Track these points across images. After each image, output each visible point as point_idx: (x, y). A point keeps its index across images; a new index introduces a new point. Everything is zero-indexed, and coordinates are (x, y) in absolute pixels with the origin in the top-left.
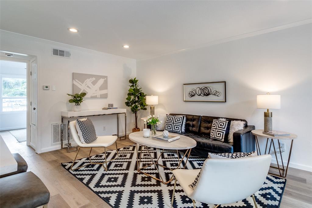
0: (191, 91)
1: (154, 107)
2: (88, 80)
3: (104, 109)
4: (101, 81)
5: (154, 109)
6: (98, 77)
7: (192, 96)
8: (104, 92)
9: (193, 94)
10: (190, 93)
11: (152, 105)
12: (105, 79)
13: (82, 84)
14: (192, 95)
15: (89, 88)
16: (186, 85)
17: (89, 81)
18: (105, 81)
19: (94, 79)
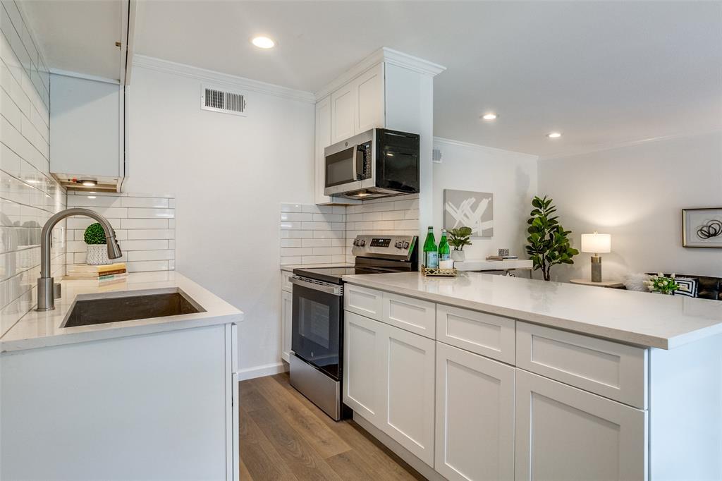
0: (705, 224)
1: (600, 258)
2: (465, 202)
3: (491, 259)
4: (484, 204)
5: (600, 262)
6: (480, 196)
7: (709, 235)
8: (487, 225)
9: (712, 231)
10: (701, 230)
11: (596, 254)
12: (490, 199)
13: (457, 211)
14: (709, 233)
15: (468, 218)
16: (689, 212)
17: (466, 204)
18: (489, 201)
19: (473, 200)
